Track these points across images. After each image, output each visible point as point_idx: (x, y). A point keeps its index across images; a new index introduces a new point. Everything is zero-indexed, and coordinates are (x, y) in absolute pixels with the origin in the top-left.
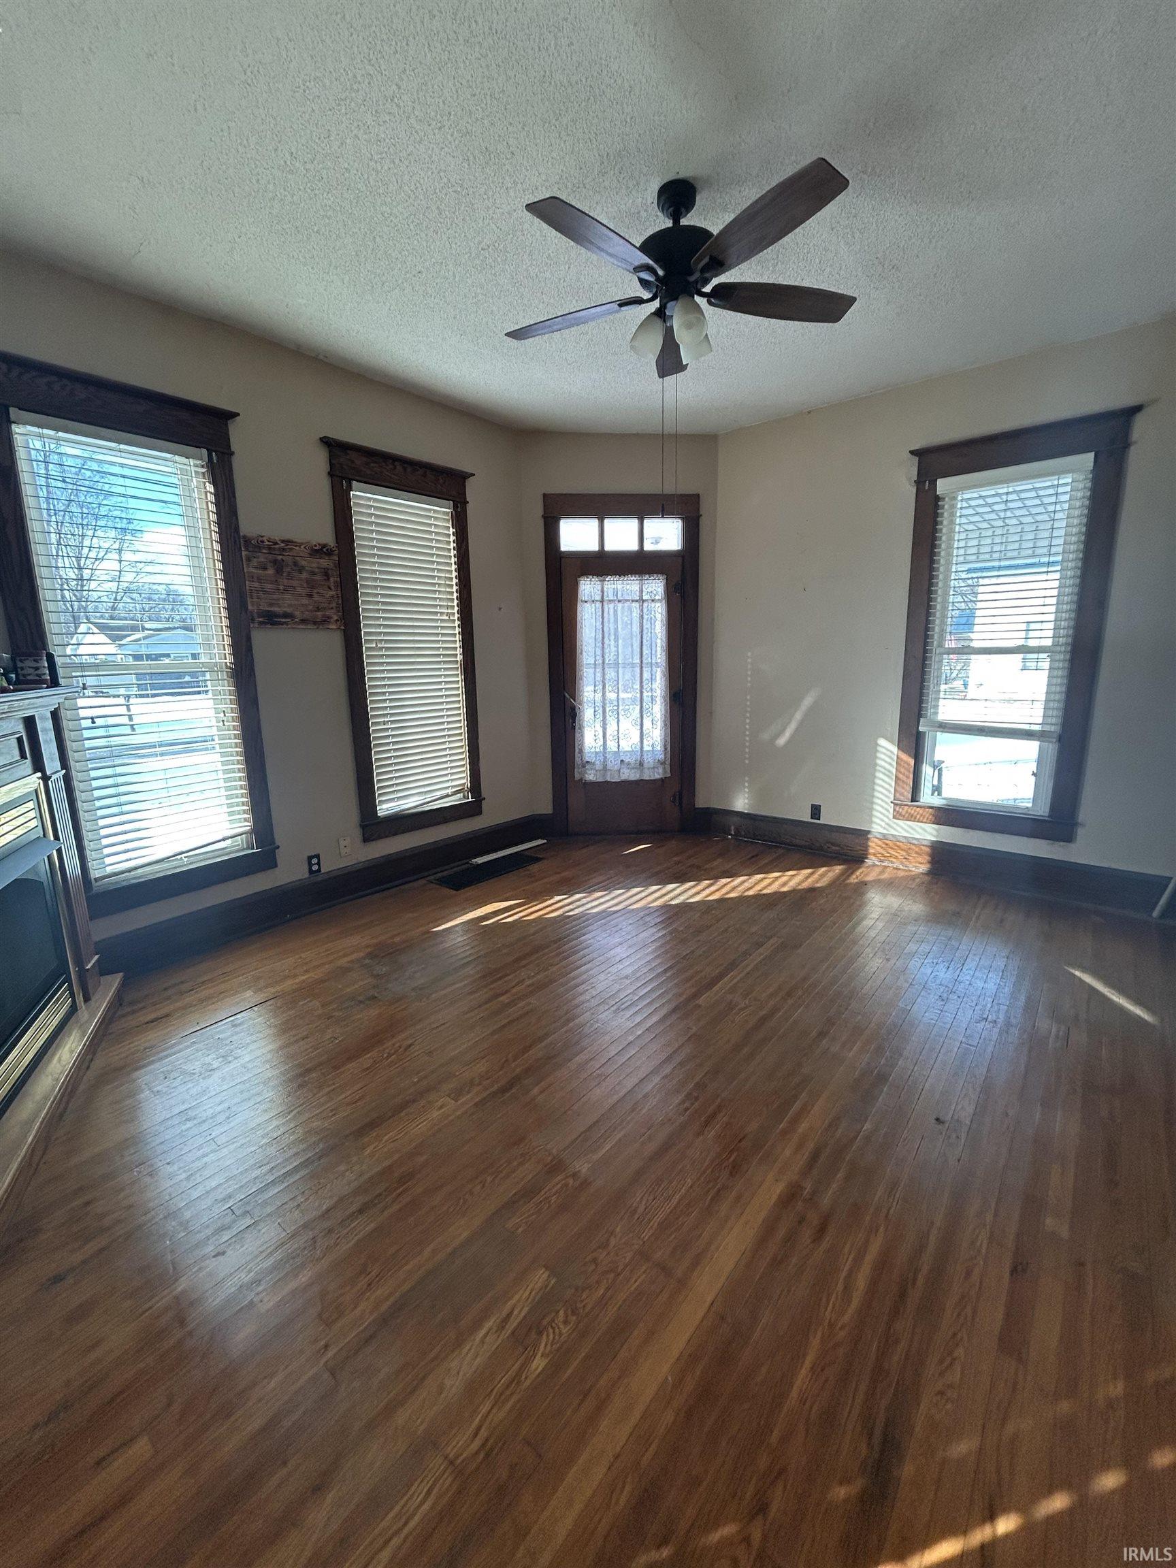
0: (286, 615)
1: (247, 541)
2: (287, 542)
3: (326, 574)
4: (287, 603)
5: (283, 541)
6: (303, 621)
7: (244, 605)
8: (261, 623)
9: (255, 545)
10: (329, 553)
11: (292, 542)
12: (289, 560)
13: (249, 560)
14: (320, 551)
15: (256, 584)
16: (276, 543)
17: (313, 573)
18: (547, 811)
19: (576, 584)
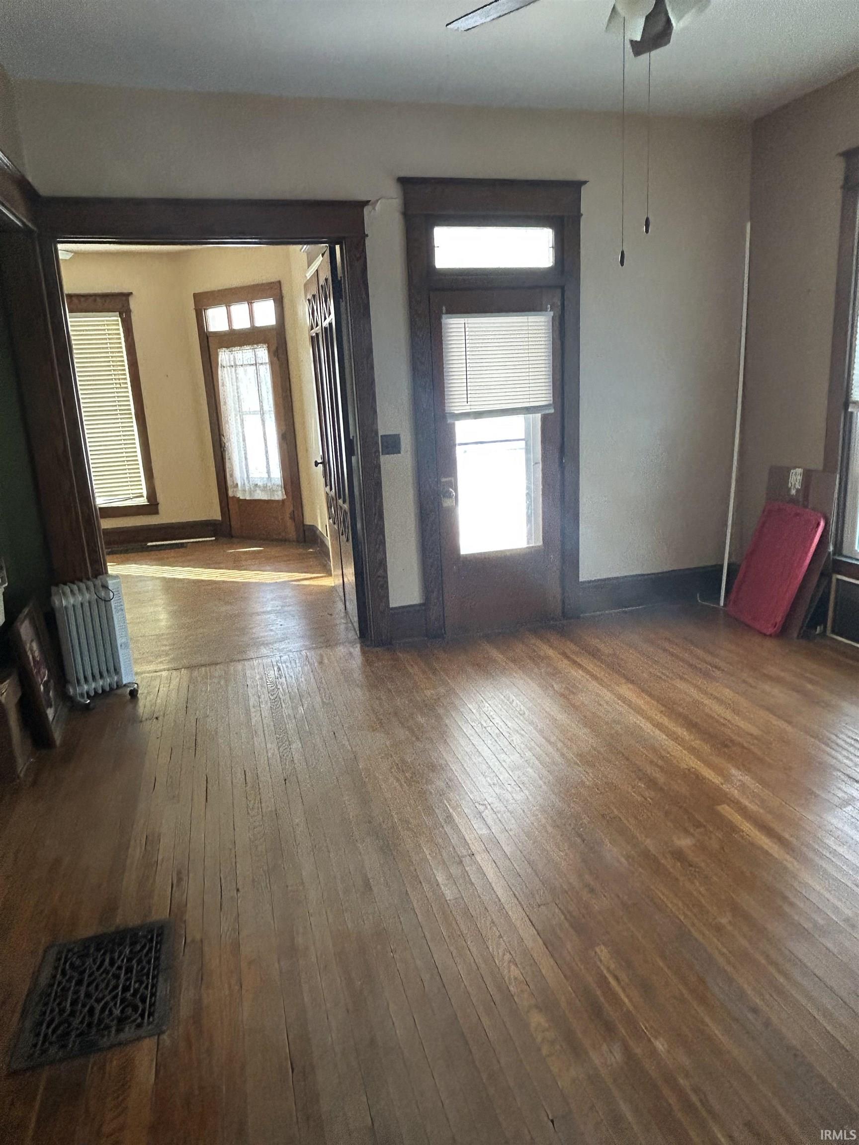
18: (220, 518)
19: (217, 355)
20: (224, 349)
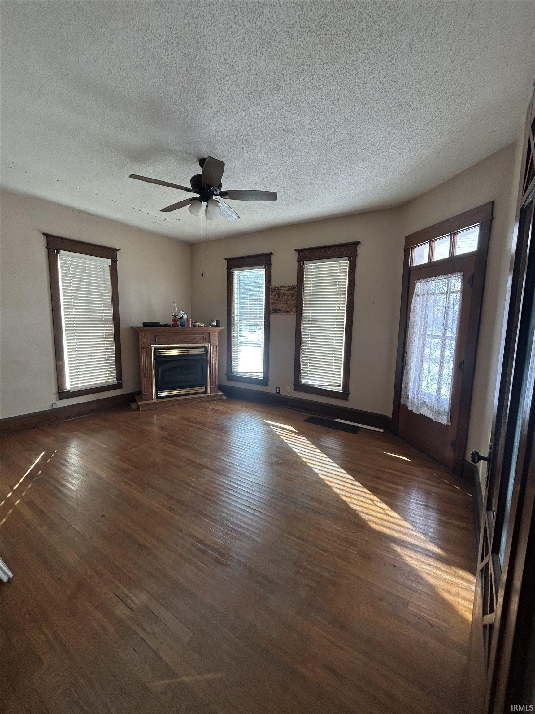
0: (279, 310)
1: (272, 288)
2: (282, 287)
3: (292, 295)
4: (280, 306)
5: (281, 287)
6: (284, 311)
7: (269, 307)
8: (273, 312)
9: (273, 290)
10: (294, 288)
11: (283, 287)
12: (282, 292)
13: (271, 294)
14: (292, 288)
15: (272, 301)
16: (279, 288)
17: (288, 296)
18: (391, 416)
19: (415, 285)
20: (420, 280)
